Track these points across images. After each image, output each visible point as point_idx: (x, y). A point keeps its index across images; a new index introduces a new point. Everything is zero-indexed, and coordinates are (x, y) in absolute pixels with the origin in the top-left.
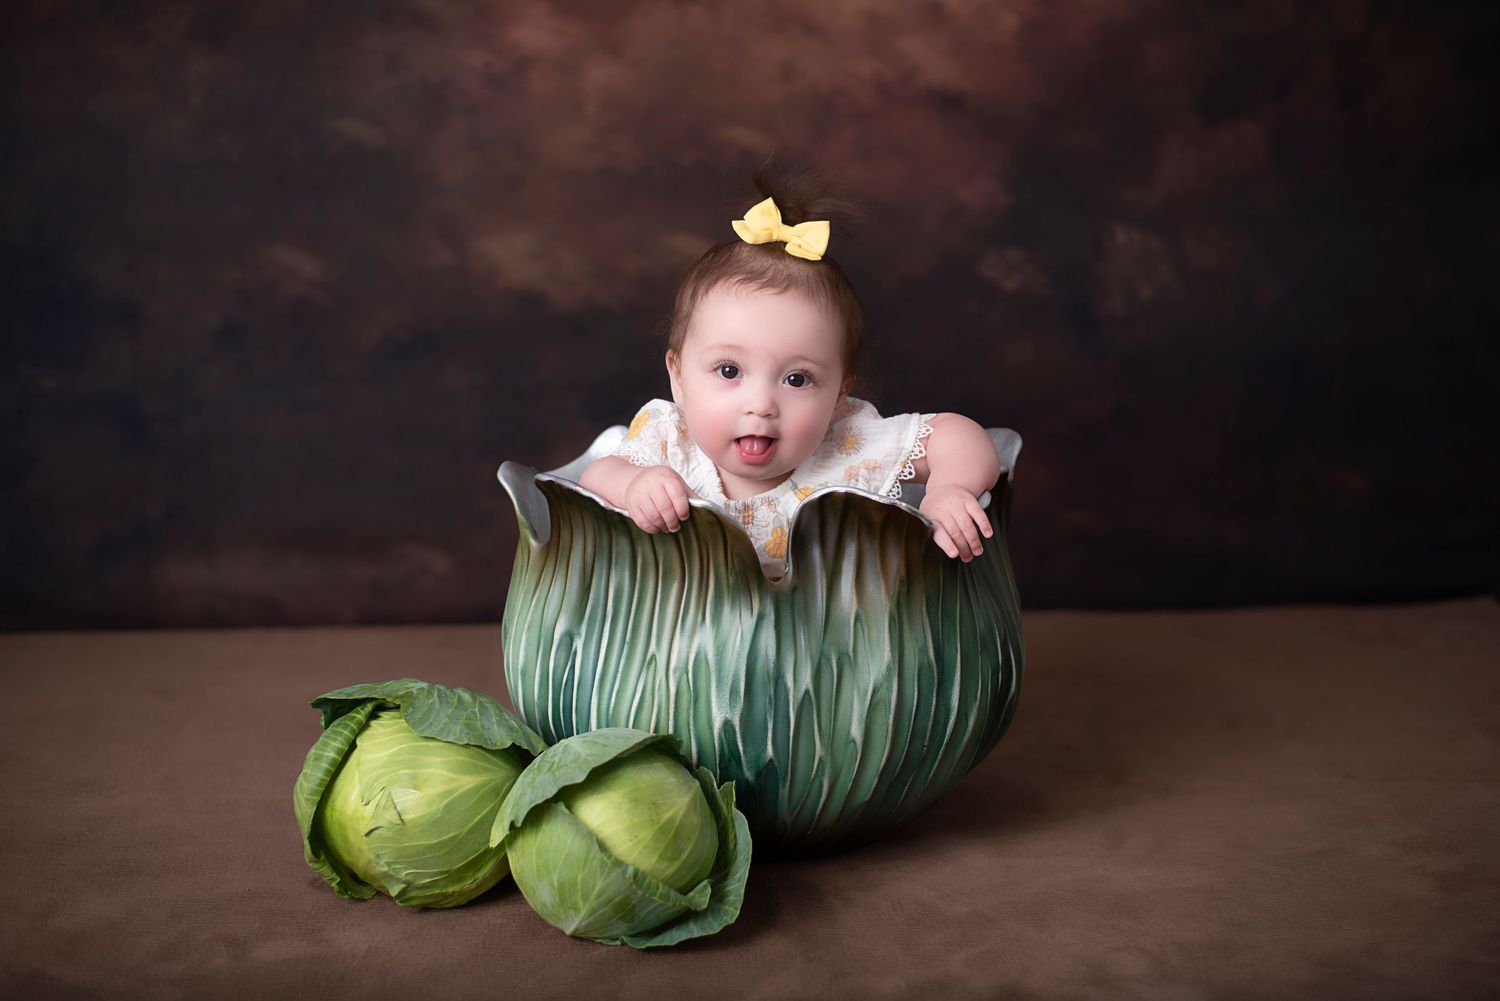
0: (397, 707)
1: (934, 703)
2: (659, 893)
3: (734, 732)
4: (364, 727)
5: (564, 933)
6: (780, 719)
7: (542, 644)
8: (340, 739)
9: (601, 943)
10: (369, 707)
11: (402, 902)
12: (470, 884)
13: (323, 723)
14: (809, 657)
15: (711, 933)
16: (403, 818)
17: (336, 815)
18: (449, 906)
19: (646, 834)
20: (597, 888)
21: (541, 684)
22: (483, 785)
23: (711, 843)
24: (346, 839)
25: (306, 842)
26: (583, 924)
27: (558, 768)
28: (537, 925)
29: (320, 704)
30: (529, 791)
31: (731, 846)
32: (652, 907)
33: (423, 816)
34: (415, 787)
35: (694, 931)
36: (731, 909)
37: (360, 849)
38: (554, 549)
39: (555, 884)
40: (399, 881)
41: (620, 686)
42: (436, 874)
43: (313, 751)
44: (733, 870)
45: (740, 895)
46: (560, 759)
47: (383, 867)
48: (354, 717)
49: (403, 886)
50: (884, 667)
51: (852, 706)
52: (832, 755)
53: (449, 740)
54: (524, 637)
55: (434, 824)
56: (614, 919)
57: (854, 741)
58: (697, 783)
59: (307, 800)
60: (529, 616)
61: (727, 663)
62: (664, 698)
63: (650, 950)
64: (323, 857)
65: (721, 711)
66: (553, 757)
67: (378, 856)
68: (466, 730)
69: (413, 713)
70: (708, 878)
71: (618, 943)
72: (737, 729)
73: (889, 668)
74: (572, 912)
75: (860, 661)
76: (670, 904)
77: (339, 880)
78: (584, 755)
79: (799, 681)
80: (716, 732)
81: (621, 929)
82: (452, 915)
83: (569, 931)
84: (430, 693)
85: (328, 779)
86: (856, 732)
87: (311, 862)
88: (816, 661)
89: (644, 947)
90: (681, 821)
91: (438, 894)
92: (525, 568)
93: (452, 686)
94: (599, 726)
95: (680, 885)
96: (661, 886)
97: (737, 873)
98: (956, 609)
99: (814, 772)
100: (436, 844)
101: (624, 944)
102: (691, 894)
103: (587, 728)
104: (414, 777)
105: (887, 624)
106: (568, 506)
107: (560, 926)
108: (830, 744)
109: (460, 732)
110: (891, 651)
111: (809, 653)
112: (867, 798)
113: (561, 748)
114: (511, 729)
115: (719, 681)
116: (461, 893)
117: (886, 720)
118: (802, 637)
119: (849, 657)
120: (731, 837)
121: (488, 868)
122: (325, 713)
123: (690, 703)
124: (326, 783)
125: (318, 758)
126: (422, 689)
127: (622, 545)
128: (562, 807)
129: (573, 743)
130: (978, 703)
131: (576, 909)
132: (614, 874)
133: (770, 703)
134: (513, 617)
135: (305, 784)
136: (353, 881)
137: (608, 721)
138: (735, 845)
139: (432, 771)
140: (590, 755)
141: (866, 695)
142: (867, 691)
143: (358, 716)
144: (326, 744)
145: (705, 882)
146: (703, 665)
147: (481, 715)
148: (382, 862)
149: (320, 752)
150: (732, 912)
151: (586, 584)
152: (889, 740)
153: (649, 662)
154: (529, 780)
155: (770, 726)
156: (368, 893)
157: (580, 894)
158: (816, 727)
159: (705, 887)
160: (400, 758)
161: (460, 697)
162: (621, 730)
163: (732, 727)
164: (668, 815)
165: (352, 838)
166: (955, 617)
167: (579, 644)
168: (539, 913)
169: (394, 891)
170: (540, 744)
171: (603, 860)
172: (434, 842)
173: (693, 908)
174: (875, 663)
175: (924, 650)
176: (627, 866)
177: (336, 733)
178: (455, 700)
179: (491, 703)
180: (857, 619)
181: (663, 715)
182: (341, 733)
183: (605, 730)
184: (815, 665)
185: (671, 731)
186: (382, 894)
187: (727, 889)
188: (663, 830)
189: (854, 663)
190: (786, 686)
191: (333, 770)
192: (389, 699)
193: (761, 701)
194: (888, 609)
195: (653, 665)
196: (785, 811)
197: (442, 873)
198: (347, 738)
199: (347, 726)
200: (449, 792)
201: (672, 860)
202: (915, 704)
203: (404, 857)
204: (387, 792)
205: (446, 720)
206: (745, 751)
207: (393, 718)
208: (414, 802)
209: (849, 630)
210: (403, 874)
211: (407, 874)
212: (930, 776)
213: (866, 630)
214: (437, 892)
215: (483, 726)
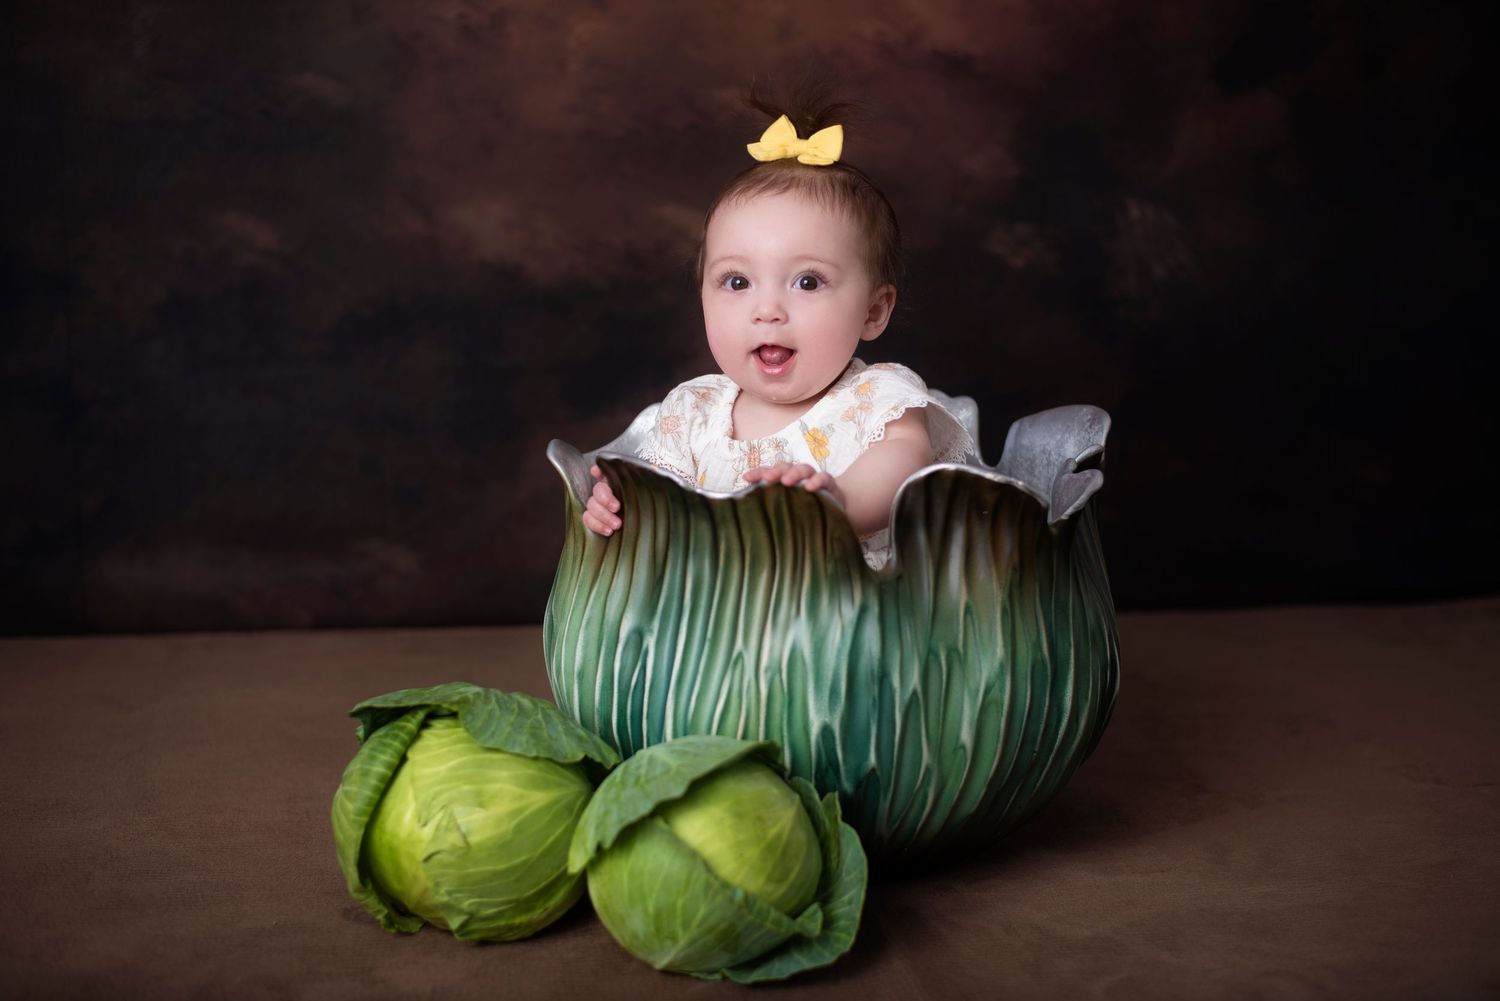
0: (453, 715)
1: (1047, 703)
2: (770, 918)
3: (833, 738)
4: (415, 737)
5: (653, 967)
6: (886, 723)
7: (604, 643)
8: (390, 751)
9: (698, 979)
10: (421, 715)
11: (462, 935)
12: (538, 914)
13: (361, 733)
14: (916, 654)
15: (825, 963)
16: (468, 839)
17: (386, 838)
18: (513, 938)
19: (753, 853)
20: (700, 914)
21: (603, 686)
22: (556, 802)
23: (816, 861)
24: (398, 867)
25: (352, 870)
26: (682, 954)
27: (647, 781)
28: (620, 956)
29: (358, 713)
30: (614, 808)
32: (759, 935)
33: (490, 838)
34: (481, 805)
35: (803, 962)
36: (844, 936)
37: (415, 878)
39: (651, 909)
40: (460, 912)
41: (702, 688)
42: (502, 903)
45: (853, 919)
46: (647, 771)
47: (442, 896)
48: (403, 727)
49: (465, 918)
50: (997, 664)
51: (962, 708)
52: (940, 763)
53: (518, 750)
54: (581, 635)
55: (503, 846)
56: (716, 949)
57: (963, 747)
58: (797, 797)
59: (352, 821)
60: (587, 612)
61: (826, 661)
62: (753, 702)
63: (757, 985)
64: (370, 887)
65: (818, 716)
66: (638, 768)
67: (437, 885)
68: (533, 741)
69: (472, 721)
70: (817, 899)
72: (837, 735)
73: (1002, 666)
74: (668, 943)
75: (970, 658)
76: (783, 930)
77: (386, 912)
78: (674, 766)
79: (906, 681)
80: (813, 739)
81: (722, 960)
82: (519, 949)
83: (661, 962)
84: (487, 698)
85: (377, 797)
86: (966, 736)
87: (356, 891)
88: (924, 658)
89: (747, 982)
91: (501, 927)
92: (579, 558)
93: (508, 688)
94: (675, 735)
95: (789, 908)
96: (771, 910)
97: (844, 894)
98: (1068, 604)
99: (919, 782)
100: (506, 869)
101: (725, 978)
102: (800, 919)
103: (661, 739)
104: (478, 794)
105: (998, 616)
107: (649, 959)
108: (938, 748)
109: (527, 742)
110: (1004, 646)
111: (916, 648)
112: (973, 811)
113: (645, 759)
114: (580, 739)
115: (817, 681)
116: (529, 925)
117: (998, 723)
118: (908, 631)
119: (959, 653)
120: (834, 855)
121: (560, 896)
122: (364, 723)
123: (783, 706)
124: (374, 802)
125: (365, 774)
126: (478, 694)
127: (703, 530)
128: (660, 823)
129: (655, 754)
130: (1088, 705)
131: (674, 939)
132: (719, 898)
133: (874, 705)
135: (347, 803)
136: (400, 913)
137: (686, 729)
138: (838, 863)
139: (496, 786)
140: (684, 766)
141: (977, 696)
142: (977, 691)
143: (408, 725)
144: (372, 758)
145: (815, 905)
146: (799, 664)
147: (547, 723)
148: (443, 890)
149: (368, 767)
150: (845, 939)
151: (658, 574)
152: (999, 750)
153: (733, 661)
154: (612, 794)
155: (874, 731)
156: (413, 926)
157: (679, 921)
158: (923, 732)
159: (815, 913)
160: (461, 772)
161: (519, 703)
162: (702, 742)
163: (832, 733)
164: (773, 832)
165: (406, 863)
166: (1068, 609)
167: (650, 642)
168: (626, 945)
169: (455, 923)
170: (613, 755)
171: (707, 882)
172: (502, 866)
173: (804, 934)
174: (987, 660)
175: (1037, 646)
176: (735, 890)
177: (381, 745)
178: (515, 706)
179: (553, 709)
180: (968, 610)
181: (753, 720)
182: (388, 744)
183: (682, 740)
184: (923, 662)
185: (762, 741)
186: (436, 927)
187: (837, 913)
188: (770, 848)
189: (963, 661)
190: (891, 686)
191: (382, 786)
192: (445, 706)
193: (865, 702)
194: (1000, 599)
195: (740, 661)
196: (884, 826)
197: (509, 902)
198: (396, 750)
199: (396, 737)
200: (519, 811)
201: (780, 881)
202: (1028, 705)
203: (468, 885)
204: (448, 811)
205: (508, 729)
206: (845, 759)
207: (448, 727)
208: (480, 823)
209: (958, 624)
210: (466, 904)
211: (470, 905)
212: (1038, 785)
213: (976, 622)
214: (502, 923)
215: (550, 736)
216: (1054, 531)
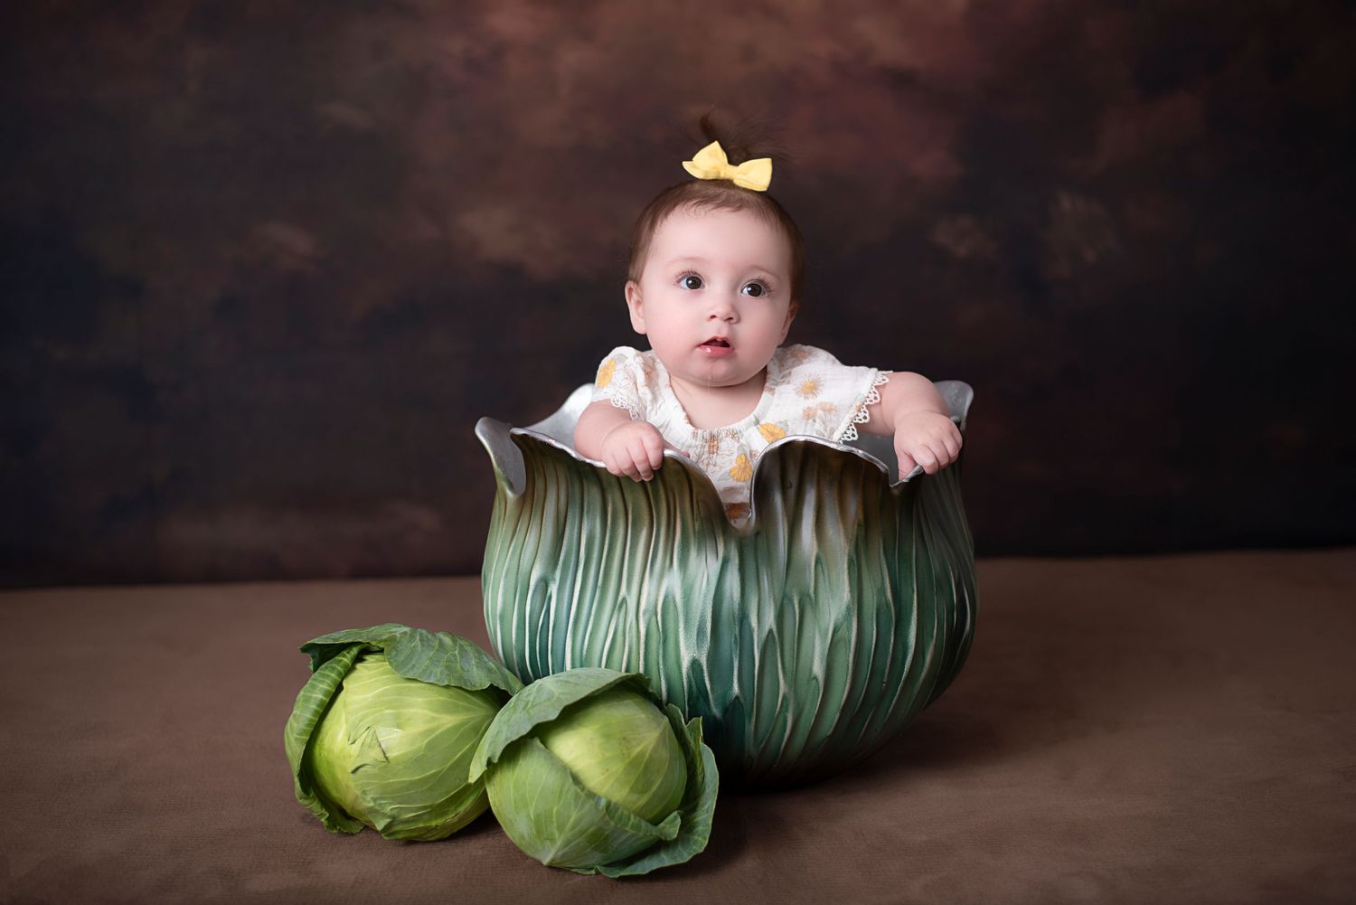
0: (381, 651)
1: (892, 641)
2: (630, 823)
3: (702, 670)
4: (350, 670)
5: (542, 864)
6: (745, 658)
7: (518, 590)
8: (328, 681)
9: (576, 873)
10: (355, 651)
11: (388, 835)
12: (451, 818)
13: (312, 667)
14: (772, 599)
15: (681, 862)
16: (387, 755)
17: (324, 753)
18: (433, 839)
19: (618, 768)
20: (572, 820)
21: (518, 628)
22: (463, 724)
23: (680, 775)
24: (334, 777)
25: (296, 780)
26: (560, 853)
27: (533, 706)
28: (516, 857)
29: (308, 649)
30: (505, 728)
31: (700, 778)
32: (624, 837)
33: (405, 754)
34: (399, 726)
35: (665, 860)
36: (700, 839)
37: (347, 786)
38: (529, 499)
39: (532, 817)
40: (384, 815)
41: (593, 628)
42: (419, 809)
43: (302, 693)
44: (701, 802)
45: (708, 825)
46: (535, 698)
47: (369, 802)
48: (340, 661)
49: (388, 820)
50: (844, 607)
51: (814, 647)
52: (795, 691)
53: (431, 681)
54: (502, 583)
55: (417, 760)
56: (589, 850)
57: (815, 678)
58: (666, 719)
59: (296, 739)
60: (506, 564)
61: (694, 605)
62: (634, 640)
63: (623, 879)
64: (312, 794)
65: (688, 651)
66: (529, 695)
67: (364, 792)
68: (446, 672)
69: (396, 655)
70: (678, 809)
71: (593, 872)
72: (705, 668)
73: (848, 609)
74: (548, 843)
75: (821, 602)
76: (641, 834)
77: (328, 815)
78: (557, 694)
79: (763, 621)
80: (684, 671)
81: (595, 858)
82: (435, 848)
83: (546, 861)
84: (412, 636)
85: (317, 720)
86: (818, 669)
87: (301, 798)
88: (779, 602)
89: (617, 876)
90: (650, 756)
91: (422, 828)
92: (502, 517)
93: (433, 630)
94: (573, 667)
95: (650, 816)
96: (632, 816)
97: (705, 804)
98: (911, 552)
99: (778, 710)
100: (419, 780)
101: (598, 873)
102: (662, 825)
103: (562, 669)
104: (397, 716)
105: (846, 566)
106: (541, 458)
107: (537, 856)
108: (793, 681)
109: (441, 674)
110: (851, 591)
111: (771, 595)
112: (829, 733)
113: (535, 689)
114: (490, 670)
115: (687, 622)
116: (444, 827)
117: (846, 658)
118: (766, 579)
119: (810, 597)
120: (699, 771)
121: (468, 803)
122: (313, 657)
123: (659, 644)
124: (315, 724)
125: (307, 700)
126: (405, 633)
127: (593, 494)
128: (537, 742)
129: (547, 683)
130: (934, 641)
131: (552, 840)
132: (587, 806)
133: (735, 642)
134: (492, 565)
135: (295, 725)
136: (341, 816)
137: (583, 661)
138: (703, 779)
139: (413, 710)
140: (563, 694)
141: (827, 634)
142: (827, 630)
143: (344, 659)
144: (314, 687)
145: (675, 813)
146: (671, 608)
147: (462, 657)
148: (368, 798)
149: (308, 694)
150: (700, 841)
151: (560, 532)
152: (849, 680)
153: (620, 605)
154: (505, 718)
155: (736, 664)
156: (356, 828)
157: (555, 824)
158: (780, 665)
159: (675, 818)
160: (386, 698)
161: (440, 640)
162: (594, 670)
163: (700, 666)
164: (639, 749)
165: (340, 775)
166: (911, 560)
167: (553, 589)
168: (517, 845)
169: (380, 825)
170: (515, 683)
171: (576, 791)
172: (417, 778)
173: (663, 838)
174: (835, 603)
175: (882, 591)
176: (600, 798)
177: (323, 675)
178: (437, 644)
179: (471, 646)
180: (818, 561)
181: (634, 655)
182: (329, 676)
183: (578, 670)
184: (778, 607)
185: (641, 670)
186: (368, 828)
187: (696, 820)
188: (633, 764)
189: (815, 604)
190: (750, 626)
191: (321, 711)
192: (374, 643)
193: (727, 640)
194: (847, 551)
195: (624, 606)
196: (751, 747)
197: (425, 808)
198: (334, 681)
199: (334, 669)
200: (430, 731)
201: (643, 792)
202: (874, 642)
203: (390, 793)
204: (372, 731)
205: (427, 662)
206: (712, 688)
207: (378, 661)
208: (398, 741)
209: (810, 573)
210: (388, 809)
211: (392, 809)
212: (890, 711)
213: (826, 572)
214: (421, 825)
215: (462, 668)
216: (896, 492)
